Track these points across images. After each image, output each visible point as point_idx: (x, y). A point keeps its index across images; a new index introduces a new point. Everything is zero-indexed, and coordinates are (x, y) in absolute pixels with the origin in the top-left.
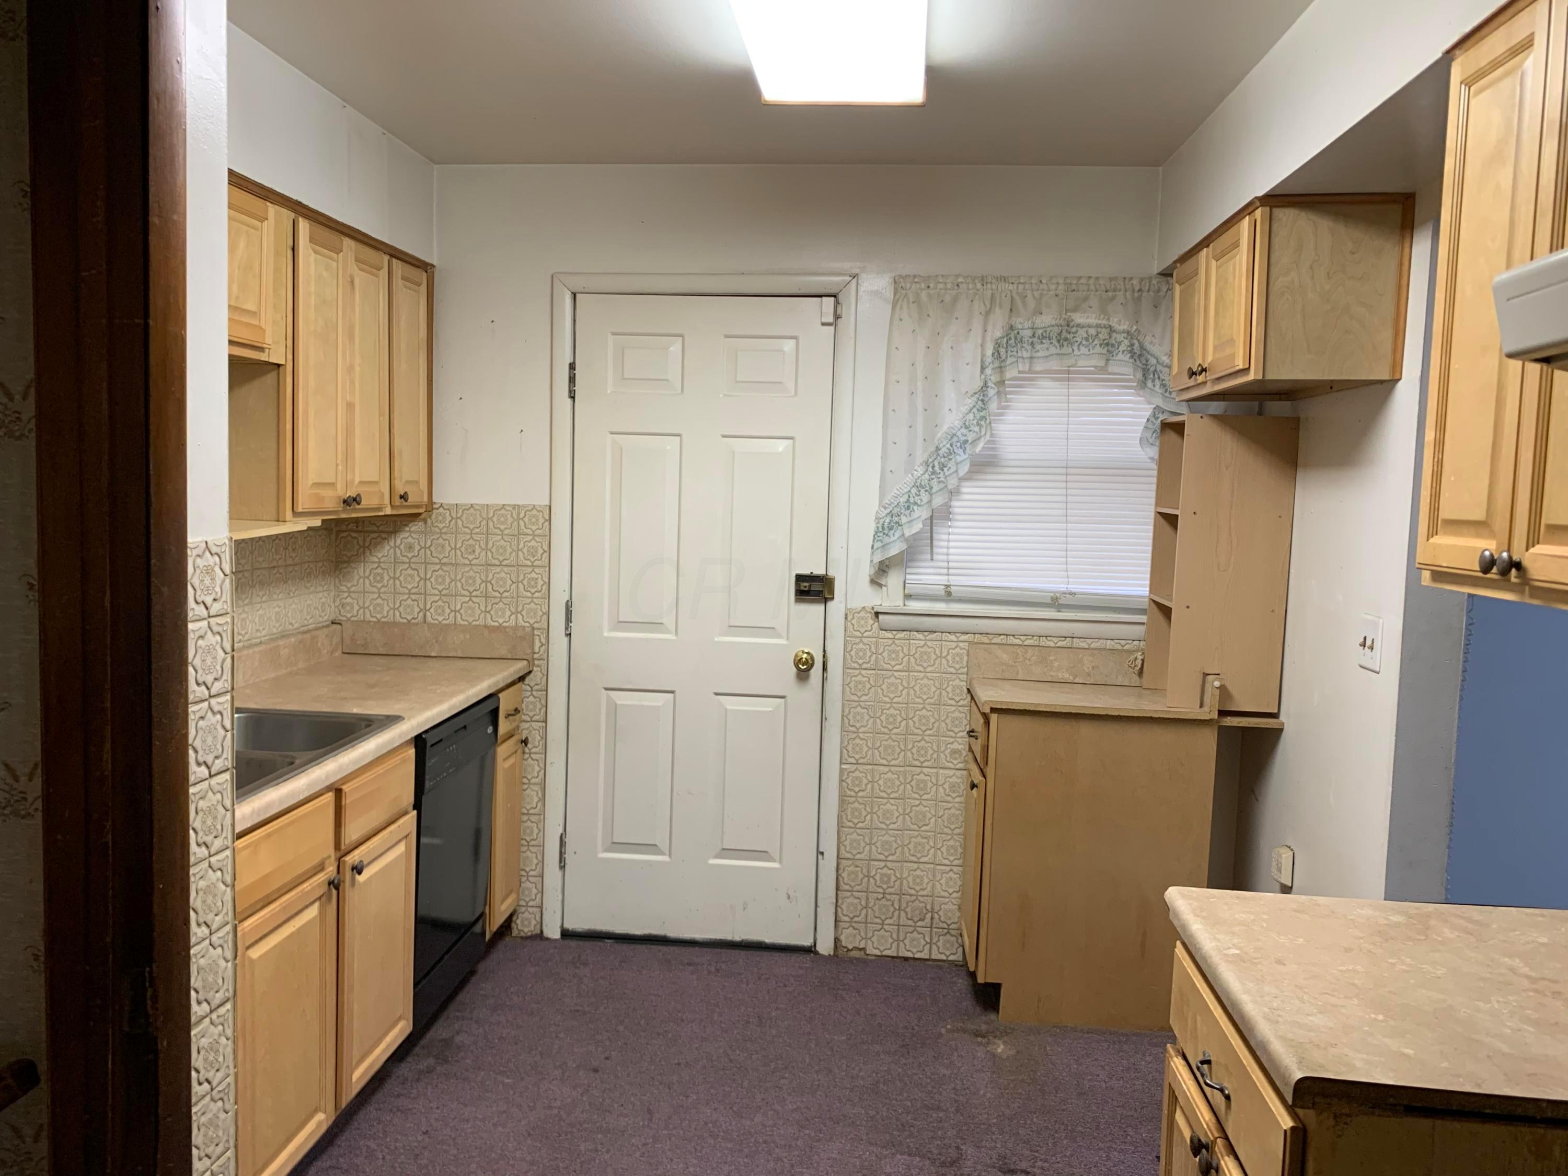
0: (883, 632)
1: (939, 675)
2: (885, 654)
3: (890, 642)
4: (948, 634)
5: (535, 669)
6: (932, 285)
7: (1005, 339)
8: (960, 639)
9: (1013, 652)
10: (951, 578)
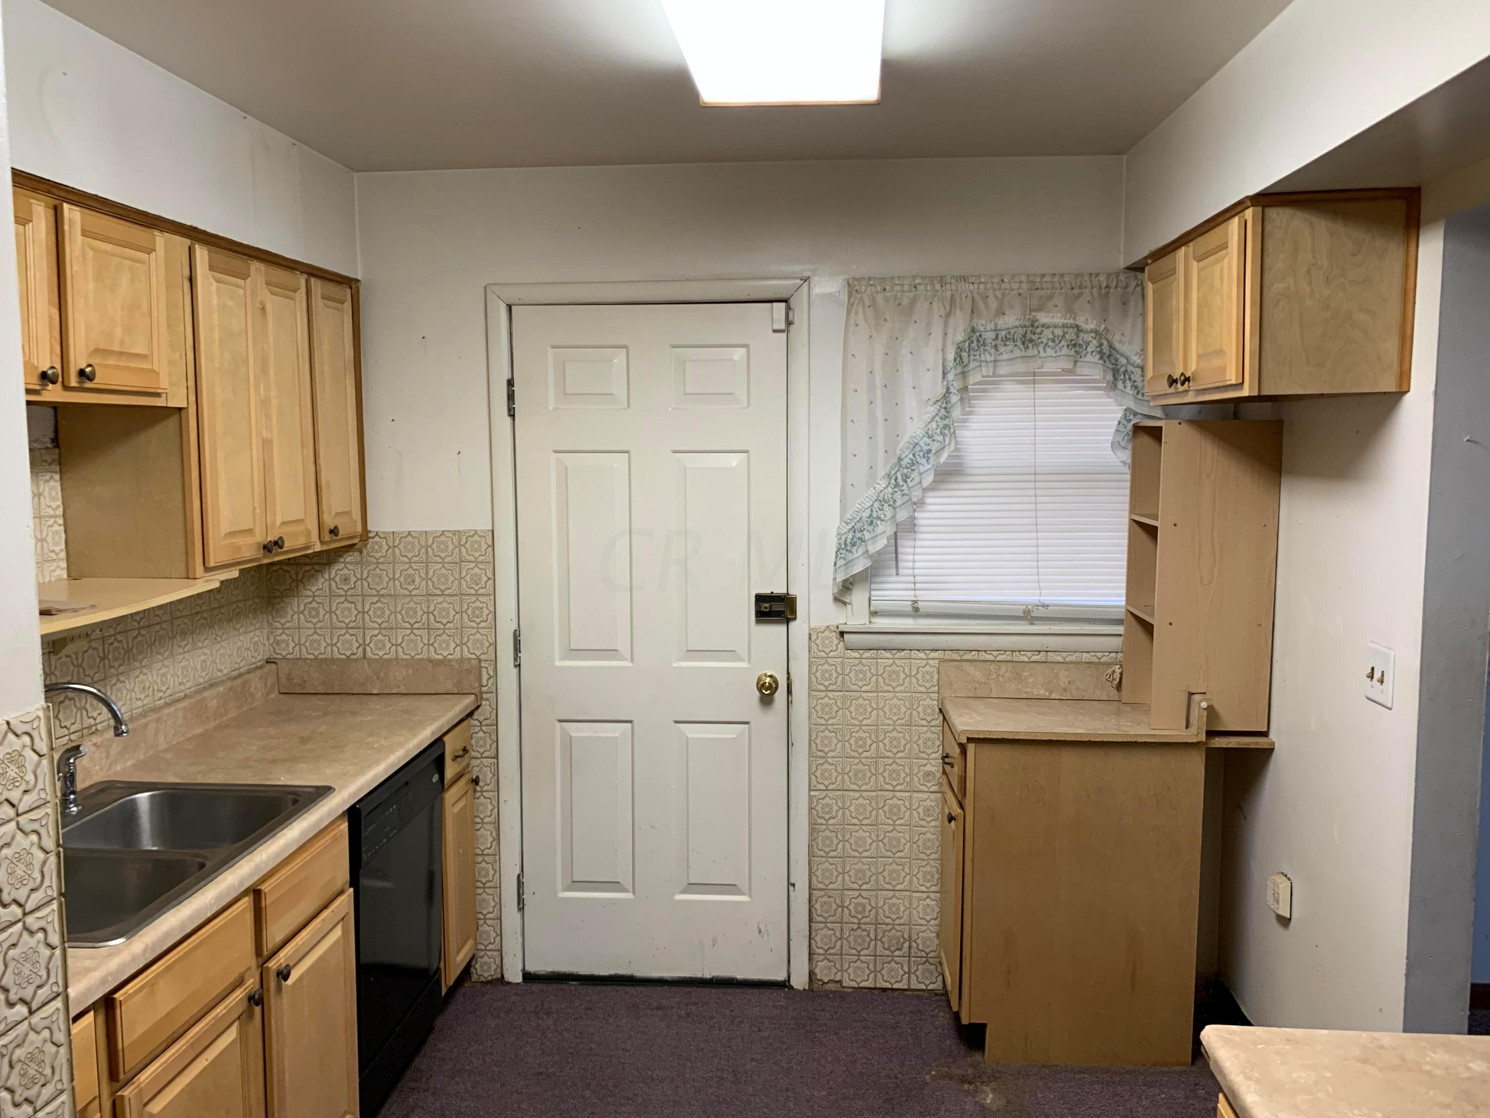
0: (849, 651)
1: (909, 694)
2: (852, 675)
3: (857, 661)
4: (916, 652)
5: (484, 703)
6: (888, 288)
7: (967, 342)
8: (930, 657)
9: (986, 668)
10: (918, 593)
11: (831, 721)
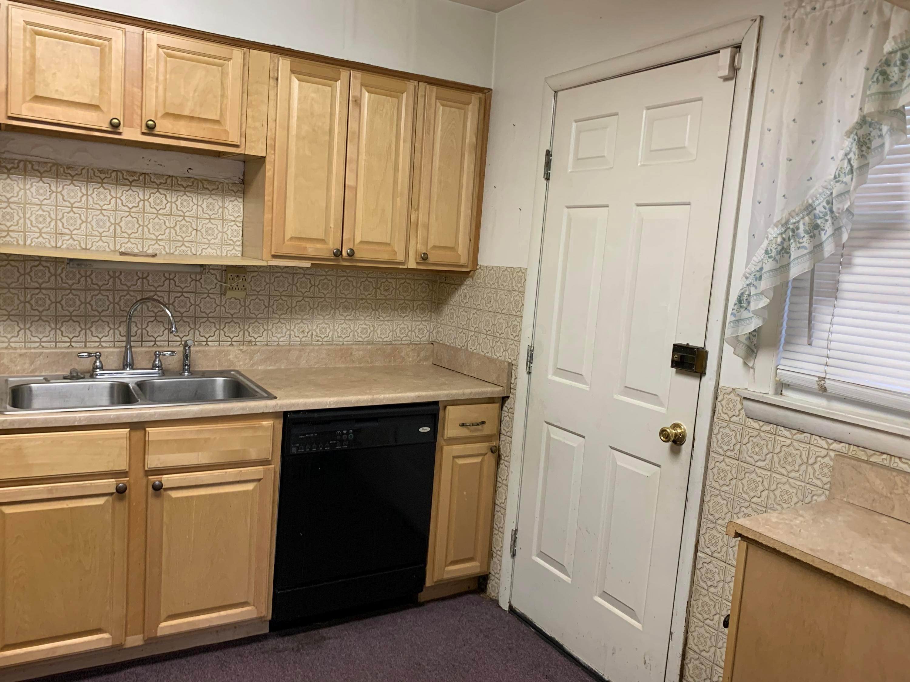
0: (750, 420)
1: (803, 484)
2: (749, 445)
3: (755, 433)
4: (817, 438)
5: (511, 396)
6: (818, 6)
7: (899, 55)
8: (831, 447)
10: (828, 369)
11: (725, 488)
